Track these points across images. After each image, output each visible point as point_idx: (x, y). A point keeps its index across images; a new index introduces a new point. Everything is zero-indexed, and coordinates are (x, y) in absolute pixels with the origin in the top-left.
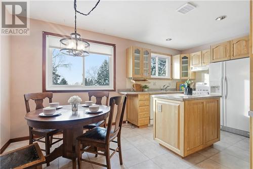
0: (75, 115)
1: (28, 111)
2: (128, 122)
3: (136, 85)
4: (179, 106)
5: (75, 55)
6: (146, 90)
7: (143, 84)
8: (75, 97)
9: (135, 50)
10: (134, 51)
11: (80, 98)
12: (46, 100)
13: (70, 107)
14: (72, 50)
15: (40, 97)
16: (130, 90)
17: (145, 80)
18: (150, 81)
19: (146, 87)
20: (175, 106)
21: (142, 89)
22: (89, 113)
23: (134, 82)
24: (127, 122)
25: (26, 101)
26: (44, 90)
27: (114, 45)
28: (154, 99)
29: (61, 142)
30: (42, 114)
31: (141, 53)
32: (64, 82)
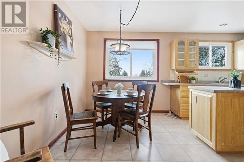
0: (119, 96)
1: (94, 91)
2: (172, 113)
3: (181, 76)
4: (211, 98)
5: (120, 54)
6: (193, 81)
7: (190, 75)
8: (119, 84)
9: (179, 42)
10: (177, 43)
11: (122, 85)
12: (104, 85)
13: (116, 91)
14: (118, 52)
15: (100, 84)
16: (174, 82)
17: (192, 72)
18: (197, 72)
19: (193, 79)
20: (208, 97)
21: (188, 80)
22: (127, 96)
23: (177, 73)
24: (170, 112)
25: (93, 86)
26: (104, 79)
27: (158, 41)
28: (191, 90)
29: (110, 115)
30: (99, 93)
31: (186, 44)
32: (125, 74)
